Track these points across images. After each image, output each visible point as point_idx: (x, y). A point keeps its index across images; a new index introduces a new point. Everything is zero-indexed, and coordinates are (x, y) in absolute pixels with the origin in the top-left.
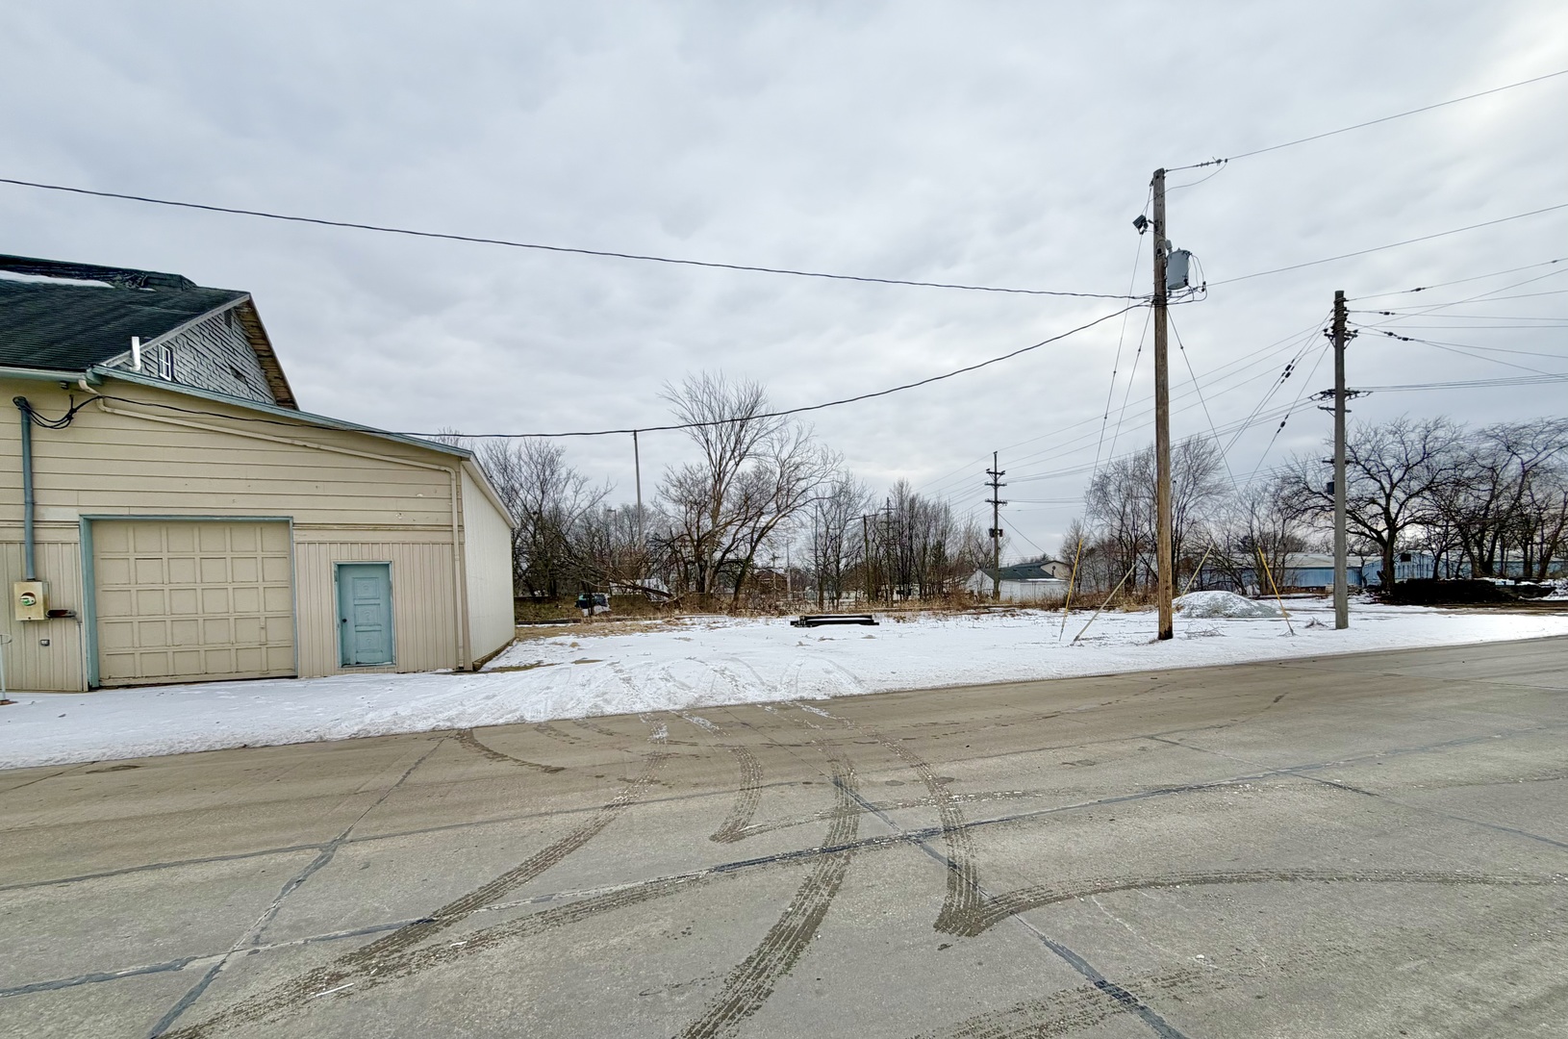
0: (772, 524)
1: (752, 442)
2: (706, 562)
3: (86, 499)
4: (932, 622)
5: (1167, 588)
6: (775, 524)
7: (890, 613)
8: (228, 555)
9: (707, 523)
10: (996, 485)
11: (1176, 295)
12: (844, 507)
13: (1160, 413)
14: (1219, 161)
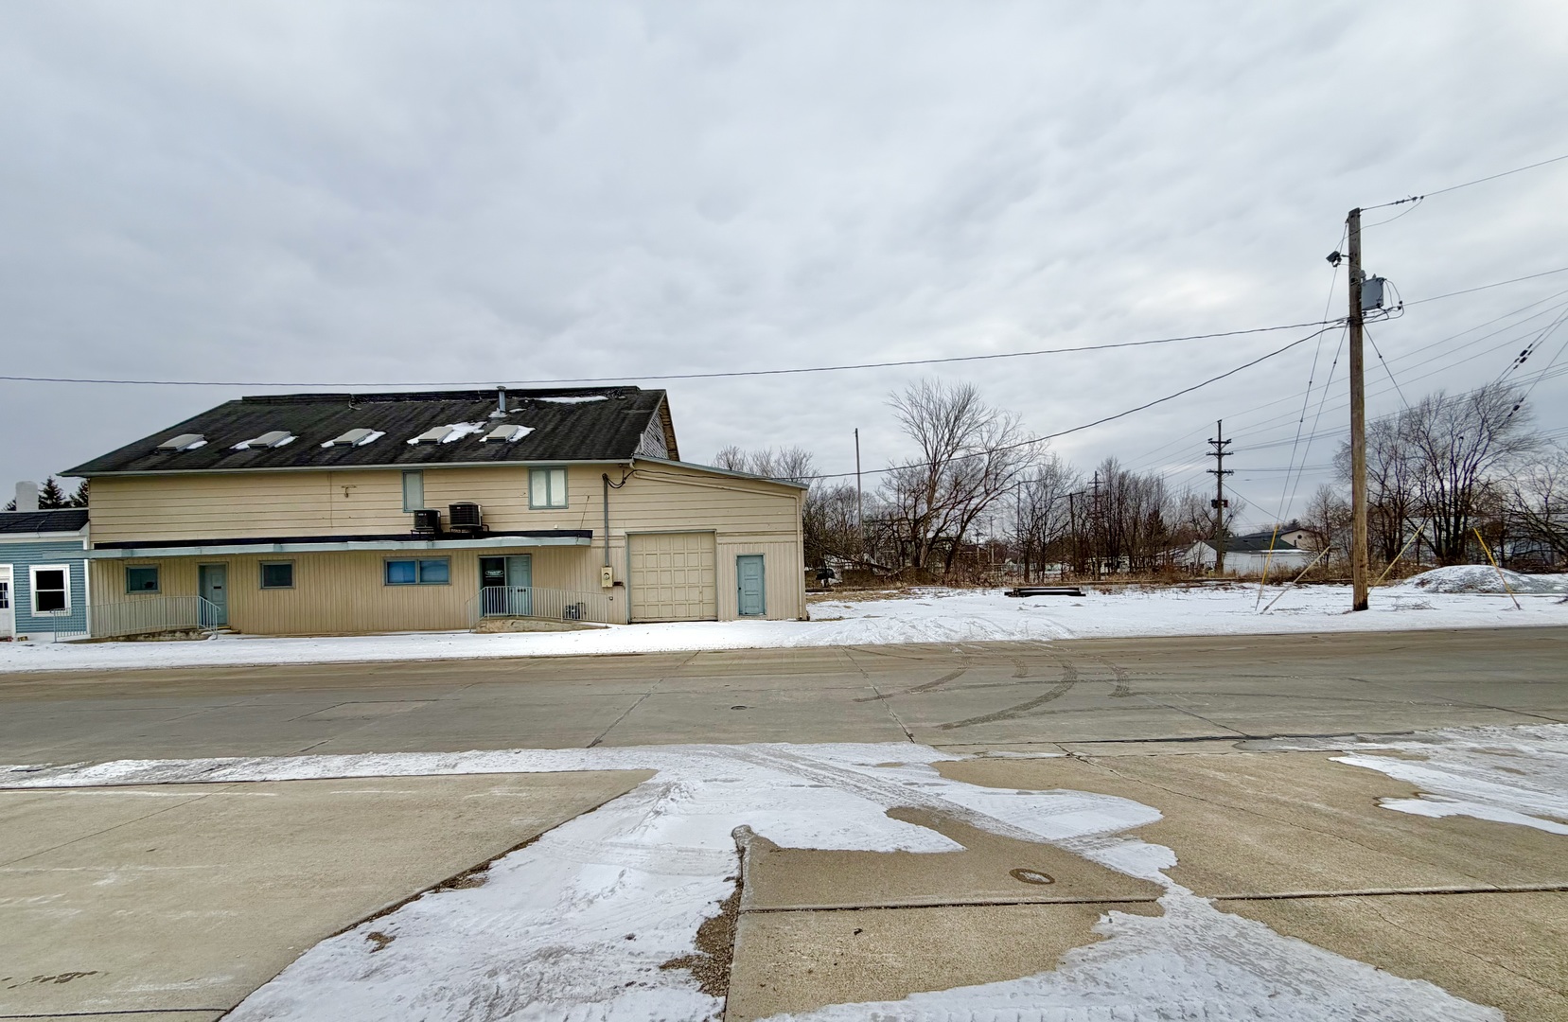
0: (981, 506)
1: (963, 435)
2: (921, 541)
3: (628, 524)
4: (1138, 594)
5: (1362, 566)
6: (984, 505)
7: (1097, 586)
8: (686, 551)
9: (923, 509)
10: (1220, 455)
11: (1372, 315)
12: (1049, 489)
13: (1355, 416)
14: (1415, 199)
